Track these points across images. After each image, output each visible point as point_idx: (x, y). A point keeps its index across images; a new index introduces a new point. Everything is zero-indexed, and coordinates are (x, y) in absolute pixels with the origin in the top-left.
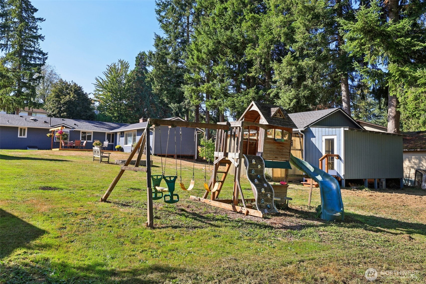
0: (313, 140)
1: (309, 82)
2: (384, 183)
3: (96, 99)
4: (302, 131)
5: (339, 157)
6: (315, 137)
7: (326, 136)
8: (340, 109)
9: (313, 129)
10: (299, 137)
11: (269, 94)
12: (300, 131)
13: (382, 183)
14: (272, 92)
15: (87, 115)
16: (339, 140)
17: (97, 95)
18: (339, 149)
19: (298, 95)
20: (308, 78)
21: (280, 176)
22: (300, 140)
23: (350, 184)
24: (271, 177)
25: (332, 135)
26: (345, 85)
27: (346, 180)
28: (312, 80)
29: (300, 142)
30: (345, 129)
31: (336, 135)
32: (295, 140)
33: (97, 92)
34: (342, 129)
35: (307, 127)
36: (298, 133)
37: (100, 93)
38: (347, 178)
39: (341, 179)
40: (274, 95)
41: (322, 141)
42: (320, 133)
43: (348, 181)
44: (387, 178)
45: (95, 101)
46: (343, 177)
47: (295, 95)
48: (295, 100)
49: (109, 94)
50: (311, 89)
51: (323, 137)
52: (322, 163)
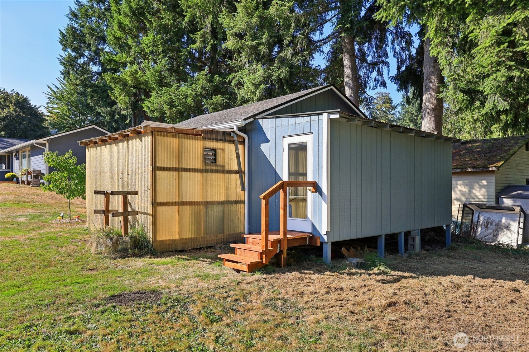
0: (264, 147)
1: (289, 53)
2: (418, 239)
3: (49, 114)
4: (240, 129)
5: (317, 188)
6: (268, 141)
7: (289, 136)
8: (332, 87)
9: (265, 123)
10: (233, 142)
11: (230, 82)
12: (235, 129)
13: (414, 239)
14: (234, 78)
15: (35, 135)
16: (318, 146)
17: (50, 108)
18: (318, 169)
19: (270, 76)
20: (288, 46)
21: (176, 237)
22: (237, 149)
23: (344, 250)
24: (148, 242)
25: (303, 134)
26: (350, 56)
27: (333, 244)
28: (294, 50)
29: (238, 154)
30: (332, 116)
31: (310, 133)
32: (223, 150)
33: (50, 105)
34: (325, 116)
35: (252, 119)
36: (229, 134)
37: (55, 106)
38: (336, 239)
39: (322, 244)
40: (236, 82)
41: (283, 150)
42: (279, 130)
43: (337, 246)
44: (423, 227)
45: (48, 116)
46: (325, 237)
47: (264, 77)
48: (262, 86)
49: (65, 107)
50: (291, 67)
51: (285, 139)
52: (267, 204)
